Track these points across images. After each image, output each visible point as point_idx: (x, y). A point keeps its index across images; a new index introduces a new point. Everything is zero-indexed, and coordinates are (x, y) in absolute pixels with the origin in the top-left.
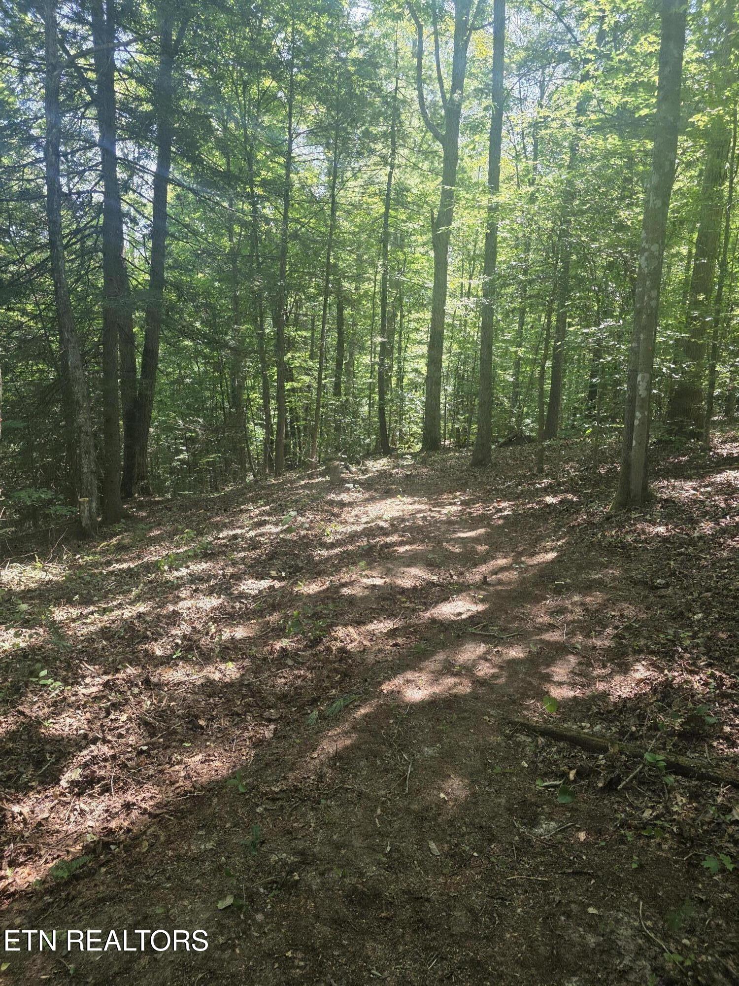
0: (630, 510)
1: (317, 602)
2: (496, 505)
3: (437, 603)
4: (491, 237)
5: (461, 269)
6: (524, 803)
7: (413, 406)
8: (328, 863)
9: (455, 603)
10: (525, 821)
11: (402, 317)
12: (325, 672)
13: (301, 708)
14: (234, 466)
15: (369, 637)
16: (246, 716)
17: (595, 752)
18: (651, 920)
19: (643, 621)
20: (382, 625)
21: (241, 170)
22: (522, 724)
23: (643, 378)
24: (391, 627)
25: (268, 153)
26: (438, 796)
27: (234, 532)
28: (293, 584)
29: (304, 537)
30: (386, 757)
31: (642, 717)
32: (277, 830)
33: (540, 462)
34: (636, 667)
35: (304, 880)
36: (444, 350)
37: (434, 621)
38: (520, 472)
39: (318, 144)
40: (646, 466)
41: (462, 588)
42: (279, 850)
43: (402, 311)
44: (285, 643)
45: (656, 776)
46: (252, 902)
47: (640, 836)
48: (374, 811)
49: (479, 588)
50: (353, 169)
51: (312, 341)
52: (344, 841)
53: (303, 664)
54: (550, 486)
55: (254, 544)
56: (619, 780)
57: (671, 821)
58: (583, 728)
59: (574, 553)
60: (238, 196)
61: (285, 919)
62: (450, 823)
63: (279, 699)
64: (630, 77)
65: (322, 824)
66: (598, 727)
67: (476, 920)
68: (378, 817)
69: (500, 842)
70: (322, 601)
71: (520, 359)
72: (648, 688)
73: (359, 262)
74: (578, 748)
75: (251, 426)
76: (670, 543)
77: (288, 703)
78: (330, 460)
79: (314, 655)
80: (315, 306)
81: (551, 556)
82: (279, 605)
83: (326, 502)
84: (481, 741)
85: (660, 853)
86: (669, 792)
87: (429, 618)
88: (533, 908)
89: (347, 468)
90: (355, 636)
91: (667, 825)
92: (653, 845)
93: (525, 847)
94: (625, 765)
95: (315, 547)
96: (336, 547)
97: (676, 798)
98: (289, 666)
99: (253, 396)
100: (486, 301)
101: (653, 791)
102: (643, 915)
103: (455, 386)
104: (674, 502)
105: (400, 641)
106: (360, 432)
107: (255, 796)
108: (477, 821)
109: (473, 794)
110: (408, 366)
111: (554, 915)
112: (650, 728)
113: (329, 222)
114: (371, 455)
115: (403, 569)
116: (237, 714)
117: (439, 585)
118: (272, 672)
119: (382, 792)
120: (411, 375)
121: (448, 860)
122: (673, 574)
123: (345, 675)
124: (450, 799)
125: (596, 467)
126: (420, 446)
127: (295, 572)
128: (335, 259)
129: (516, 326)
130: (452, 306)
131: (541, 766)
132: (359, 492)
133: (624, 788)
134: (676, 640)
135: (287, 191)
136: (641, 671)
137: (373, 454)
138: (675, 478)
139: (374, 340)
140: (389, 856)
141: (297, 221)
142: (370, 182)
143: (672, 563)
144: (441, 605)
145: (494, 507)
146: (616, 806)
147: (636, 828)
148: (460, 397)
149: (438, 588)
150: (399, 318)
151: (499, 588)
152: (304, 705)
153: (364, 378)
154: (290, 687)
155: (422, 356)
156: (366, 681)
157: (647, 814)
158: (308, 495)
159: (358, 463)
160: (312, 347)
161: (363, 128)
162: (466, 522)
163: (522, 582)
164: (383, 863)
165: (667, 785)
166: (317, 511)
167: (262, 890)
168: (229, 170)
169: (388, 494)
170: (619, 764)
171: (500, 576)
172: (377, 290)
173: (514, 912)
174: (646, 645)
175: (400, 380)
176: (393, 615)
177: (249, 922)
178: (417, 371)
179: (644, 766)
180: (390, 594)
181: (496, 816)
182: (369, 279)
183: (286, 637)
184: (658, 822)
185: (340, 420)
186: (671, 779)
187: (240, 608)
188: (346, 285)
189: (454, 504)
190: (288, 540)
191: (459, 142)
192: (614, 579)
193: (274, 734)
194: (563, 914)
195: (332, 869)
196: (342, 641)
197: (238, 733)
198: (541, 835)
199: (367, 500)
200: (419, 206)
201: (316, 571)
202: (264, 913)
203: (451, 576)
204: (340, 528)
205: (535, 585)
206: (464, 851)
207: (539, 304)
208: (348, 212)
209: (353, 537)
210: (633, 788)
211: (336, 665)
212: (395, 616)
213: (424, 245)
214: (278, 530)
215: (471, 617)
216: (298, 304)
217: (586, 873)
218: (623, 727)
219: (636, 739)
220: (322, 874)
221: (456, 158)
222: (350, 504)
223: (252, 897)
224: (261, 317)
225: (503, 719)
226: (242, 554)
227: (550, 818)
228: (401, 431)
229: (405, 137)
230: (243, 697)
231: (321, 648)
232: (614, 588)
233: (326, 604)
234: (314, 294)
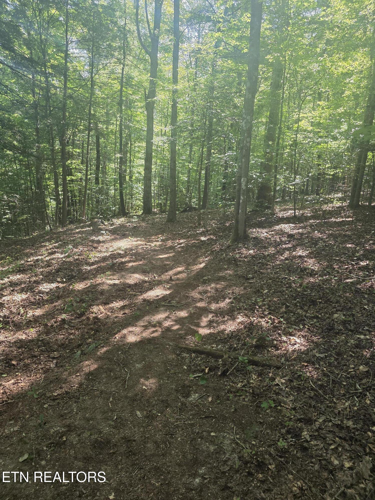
0: (238, 243)
1: (83, 294)
2: (178, 241)
3: (147, 291)
4: (174, 107)
5: (160, 121)
6: (184, 386)
7: (138, 191)
8: (83, 429)
9: (156, 291)
10: (184, 395)
11: (131, 144)
12: (86, 330)
13: (72, 350)
14: (38, 221)
15: (111, 311)
16: (40, 357)
17: (217, 359)
18: (239, 435)
19: (242, 294)
20: (118, 304)
21: (39, 58)
22: (185, 348)
23: (244, 180)
24: (123, 305)
25: (55, 50)
26: (142, 388)
27: (37, 258)
28: (69, 285)
29: (77, 259)
30: (116, 371)
31: (239, 340)
32: (55, 415)
33: (199, 220)
34: (238, 317)
35: (69, 440)
36: (153, 163)
37: (144, 300)
38: (190, 225)
39: (84, 49)
40: (245, 222)
41: (159, 283)
42: (55, 426)
43: (131, 142)
44: (64, 316)
45: (244, 367)
46: (39, 455)
47: (236, 396)
48: (108, 399)
49: (168, 283)
50: (103, 64)
51: (83, 155)
52: (92, 417)
53: (74, 326)
54: (203, 232)
55: (49, 264)
56: (228, 370)
57: (250, 387)
58: (213, 347)
59: (213, 263)
60: (37, 72)
61: (57, 461)
62: (148, 401)
63: (59, 346)
64: (239, 33)
65: (80, 409)
66: (220, 346)
67: (158, 447)
68: (111, 402)
69: (171, 407)
70: (86, 293)
71: (190, 169)
72: (243, 326)
73: (107, 114)
74: (210, 357)
75: (48, 200)
76: (255, 258)
77: (65, 348)
78: (94, 218)
79: (80, 322)
80: (83, 136)
81: (202, 265)
82: (61, 296)
83: (90, 241)
84: (165, 358)
85: (244, 403)
86: (249, 374)
87: (142, 299)
88: (186, 437)
89: (103, 223)
90: (103, 310)
91: (247, 389)
92: (241, 399)
93: (183, 408)
94: (231, 363)
95: (83, 265)
96: (95, 265)
97: (252, 376)
98: (66, 329)
99: (49, 183)
100: (172, 139)
101: (243, 374)
102: (236, 433)
103: (159, 181)
104: (257, 239)
105: (127, 311)
106: (110, 204)
107: (44, 399)
108: (161, 398)
109: (160, 385)
110: (135, 170)
111: (195, 439)
112: (243, 345)
113: (90, 91)
114: (116, 216)
115: (130, 275)
116: (35, 356)
117: (148, 282)
118: (56, 332)
119: (113, 389)
120: (137, 175)
121: (146, 419)
122: (256, 272)
123: (97, 331)
124: (148, 389)
125: (225, 222)
126: (142, 211)
127: (71, 279)
128: (94, 111)
129: (188, 152)
130: (157, 140)
131: (193, 367)
132: (109, 235)
133: (230, 374)
134: (256, 303)
135: (66, 72)
136: (240, 319)
137: (117, 215)
138: (259, 227)
139: (116, 156)
140: (115, 421)
141: (71, 89)
142: (112, 72)
143: (255, 267)
144: (149, 292)
145: (177, 243)
146: (226, 383)
147: (234, 392)
148: (161, 187)
149: (148, 284)
150: (129, 145)
151: (178, 282)
152: (73, 348)
153: (112, 176)
154: (66, 339)
155: (142, 165)
156: (108, 333)
157: (239, 385)
158: (80, 237)
159: (109, 220)
160: (82, 158)
161: (108, 43)
162: (163, 250)
163: (189, 278)
164: (112, 425)
165: (248, 370)
166: (85, 245)
167: (45, 448)
168: (31, 58)
169: (124, 236)
170: (228, 363)
171: (178, 276)
172: (117, 129)
173: (177, 440)
174: (243, 306)
175: (131, 177)
176: (124, 298)
177: (37, 466)
178: (139, 173)
179: (239, 362)
180: (122, 288)
181: (170, 394)
182: (113, 124)
183: (65, 313)
184: (244, 388)
185: (99, 197)
186: (250, 368)
187: (39, 299)
188: (100, 125)
189: (158, 241)
190: (68, 262)
191: (158, 55)
192: (230, 275)
193: (56, 365)
194: (199, 438)
195: (85, 432)
196: (96, 314)
197: (35, 366)
198: (191, 401)
199: (113, 239)
200: (138, 87)
201: (83, 277)
202: (46, 460)
203: (155, 277)
204: (98, 255)
205: (194, 279)
206: (154, 414)
207: (198, 142)
208: (100, 87)
209: (104, 259)
210: (234, 374)
211: (92, 326)
212: (125, 299)
213: (141, 108)
214: (62, 256)
215: (163, 297)
216: (74, 134)
217: (211, 417)
218: (231, 345)
219: (236, 350)
220: (79, 435)
221: (157, 64)
222: (103, 242)
223: (39, 453)
224: (53, 140)
225: (176, 346)
226: (41, 270)
227: (196, 392)
228: (132, 203)
229: (131, 50)
230: (39, 347)
231: (84, 318)
232: (230, 280)
233: (88, 295)
234: (83, 129)
